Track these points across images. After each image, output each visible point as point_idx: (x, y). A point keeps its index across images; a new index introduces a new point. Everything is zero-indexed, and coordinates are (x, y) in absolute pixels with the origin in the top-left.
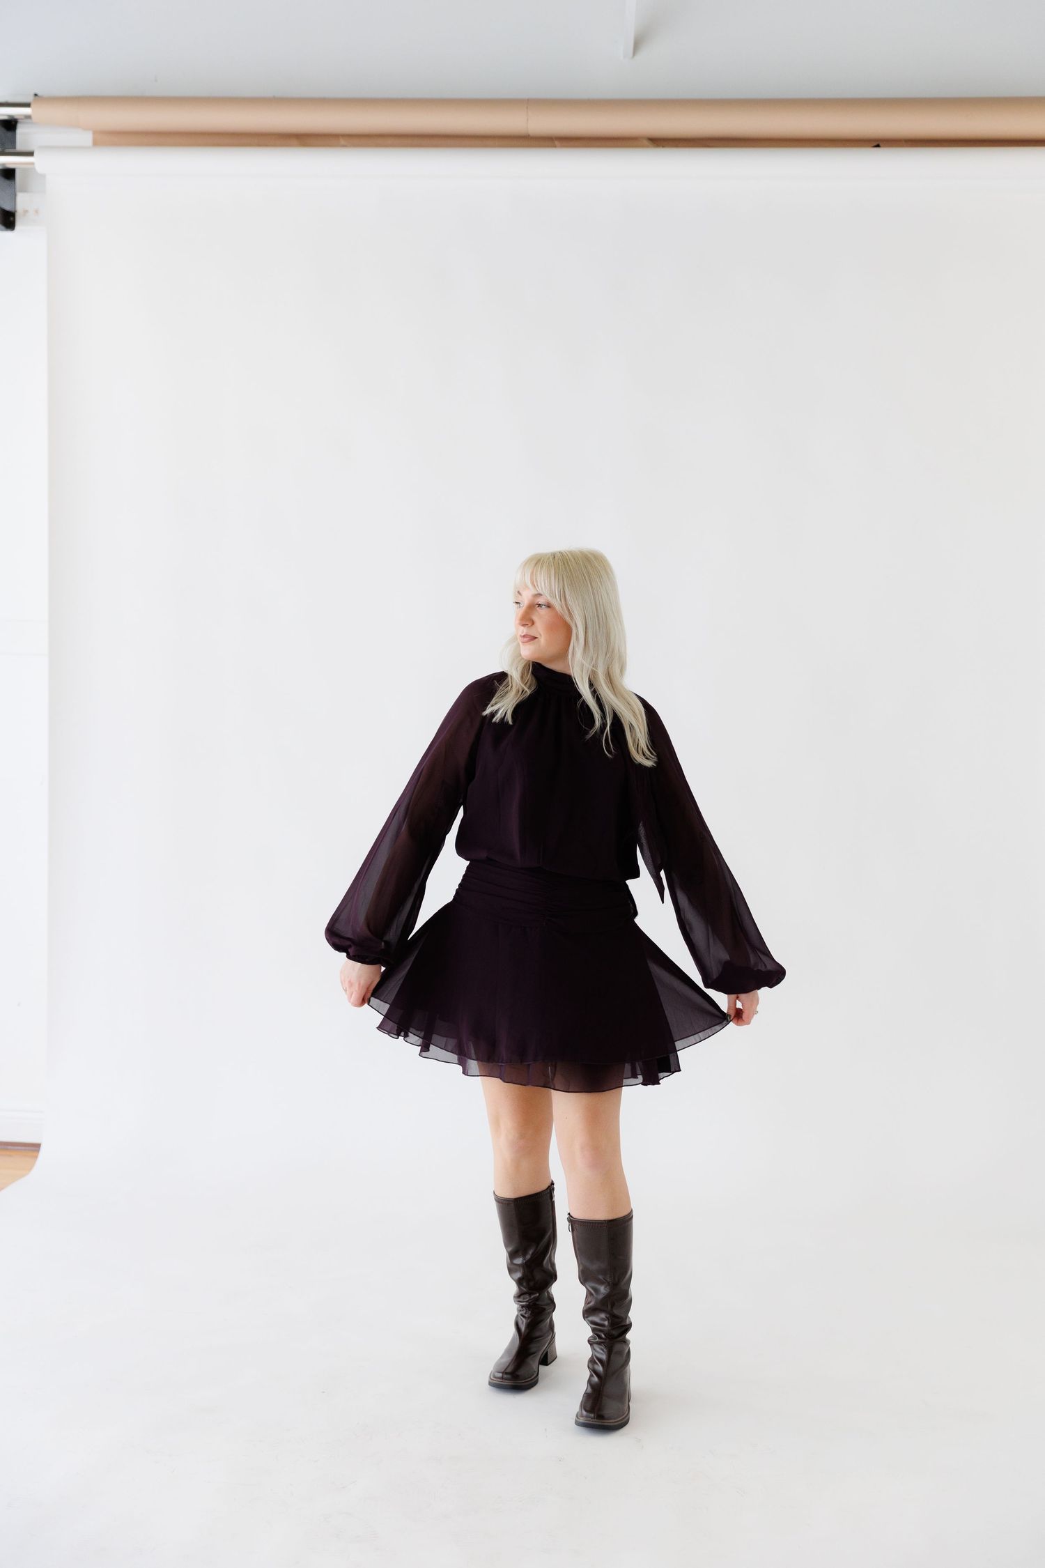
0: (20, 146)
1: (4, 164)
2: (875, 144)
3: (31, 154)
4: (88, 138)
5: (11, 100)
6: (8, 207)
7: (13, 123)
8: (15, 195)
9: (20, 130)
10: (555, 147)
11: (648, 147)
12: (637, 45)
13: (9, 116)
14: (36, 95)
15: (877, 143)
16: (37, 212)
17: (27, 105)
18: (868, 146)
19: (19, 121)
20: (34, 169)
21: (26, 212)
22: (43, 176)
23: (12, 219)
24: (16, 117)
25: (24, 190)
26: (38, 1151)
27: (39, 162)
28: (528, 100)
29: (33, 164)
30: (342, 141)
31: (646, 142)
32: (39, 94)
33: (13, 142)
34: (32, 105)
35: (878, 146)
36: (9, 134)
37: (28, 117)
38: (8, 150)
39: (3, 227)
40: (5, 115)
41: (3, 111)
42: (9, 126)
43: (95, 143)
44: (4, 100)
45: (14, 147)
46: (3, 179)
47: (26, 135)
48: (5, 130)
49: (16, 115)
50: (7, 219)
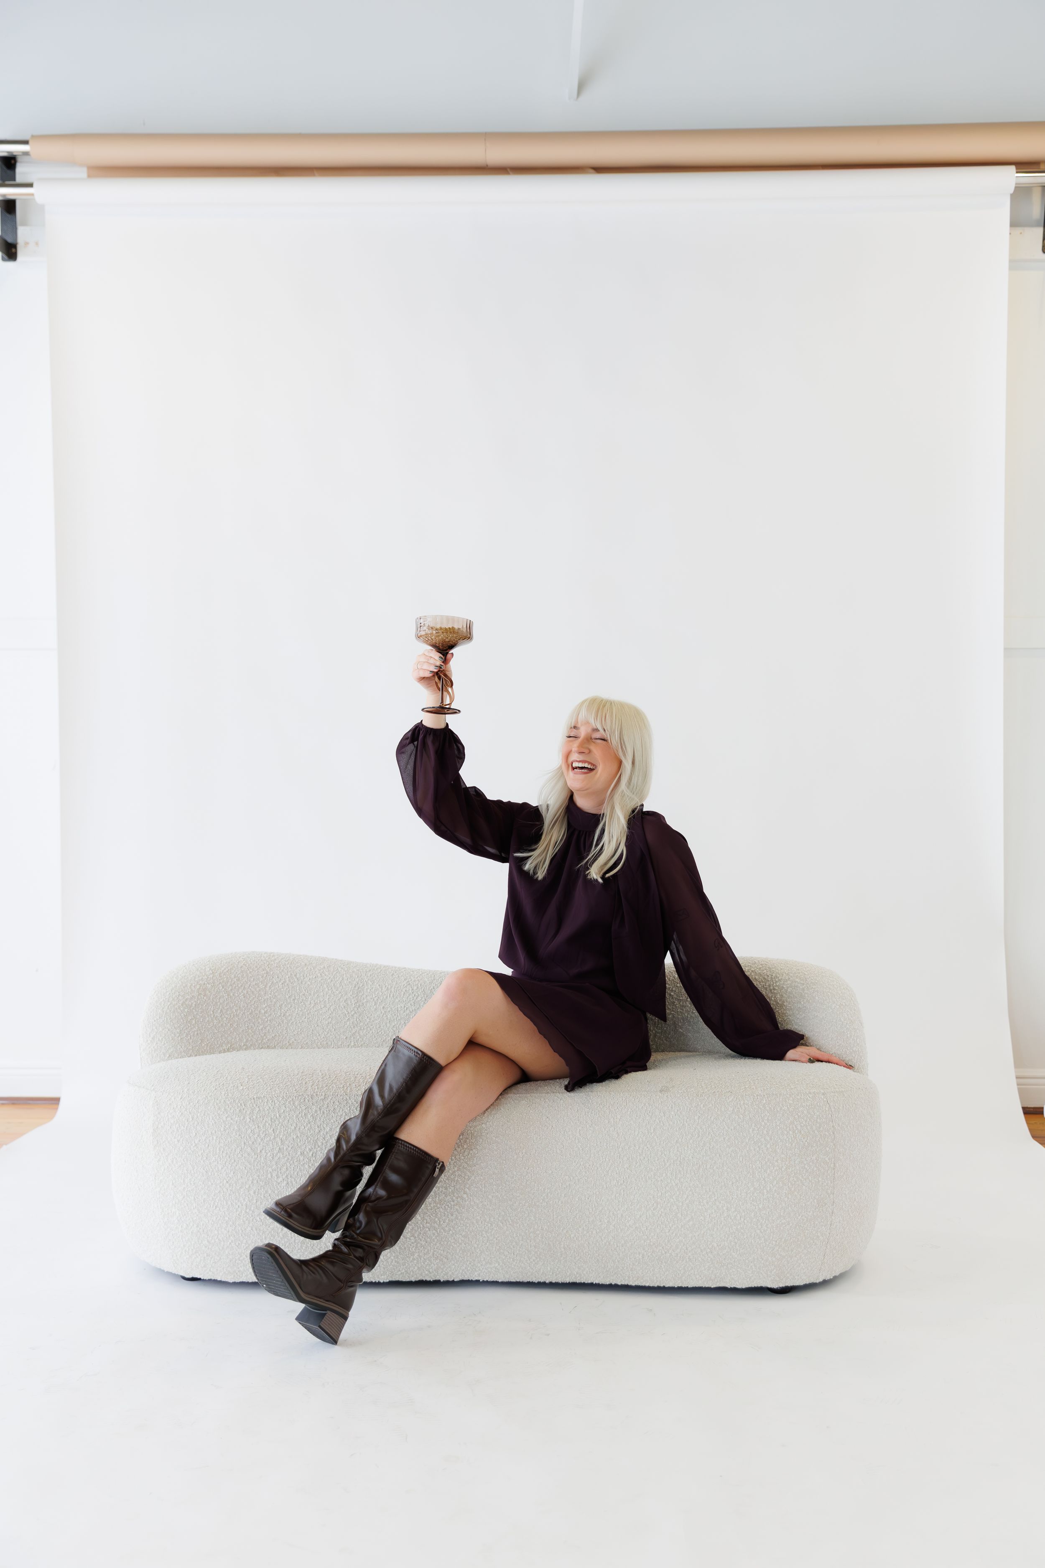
0: (19, 179)
1: (4, 195)
3: (30, 185)
4: (82, 171)
5: (11, 138)
6: (10, 240)
7: (12, 159)
8: (16, 228)
9: (19, 165)
12: (581, 88)
13: (8, 153)
16: (37, 244)
17: (26, 142)
19: (19, 159)
20: (34, 199)
21: (27, 244)
22: (43, 206)
23: (14, 250)
24: (15, 154)
25: (25, 224)
26: (58, 1104)
27: (38, 193)
28: (486, 133)
29: (32, 195)
31: (590, 170)
33: (14, 179)
34: (30, 142)
36: (9, 172)
37: (26, 154)
38: (7, 182)
39: (6, 258)
40: (5, 152)
41: (4, 148)
42: (9, 164)
43: (90, 176)
44: (4, 138)
45: (14, 181)
46: (6, 212)
47: (24, 173)
48: (5, 168)
49: (15, 152)
50: (9, 250)
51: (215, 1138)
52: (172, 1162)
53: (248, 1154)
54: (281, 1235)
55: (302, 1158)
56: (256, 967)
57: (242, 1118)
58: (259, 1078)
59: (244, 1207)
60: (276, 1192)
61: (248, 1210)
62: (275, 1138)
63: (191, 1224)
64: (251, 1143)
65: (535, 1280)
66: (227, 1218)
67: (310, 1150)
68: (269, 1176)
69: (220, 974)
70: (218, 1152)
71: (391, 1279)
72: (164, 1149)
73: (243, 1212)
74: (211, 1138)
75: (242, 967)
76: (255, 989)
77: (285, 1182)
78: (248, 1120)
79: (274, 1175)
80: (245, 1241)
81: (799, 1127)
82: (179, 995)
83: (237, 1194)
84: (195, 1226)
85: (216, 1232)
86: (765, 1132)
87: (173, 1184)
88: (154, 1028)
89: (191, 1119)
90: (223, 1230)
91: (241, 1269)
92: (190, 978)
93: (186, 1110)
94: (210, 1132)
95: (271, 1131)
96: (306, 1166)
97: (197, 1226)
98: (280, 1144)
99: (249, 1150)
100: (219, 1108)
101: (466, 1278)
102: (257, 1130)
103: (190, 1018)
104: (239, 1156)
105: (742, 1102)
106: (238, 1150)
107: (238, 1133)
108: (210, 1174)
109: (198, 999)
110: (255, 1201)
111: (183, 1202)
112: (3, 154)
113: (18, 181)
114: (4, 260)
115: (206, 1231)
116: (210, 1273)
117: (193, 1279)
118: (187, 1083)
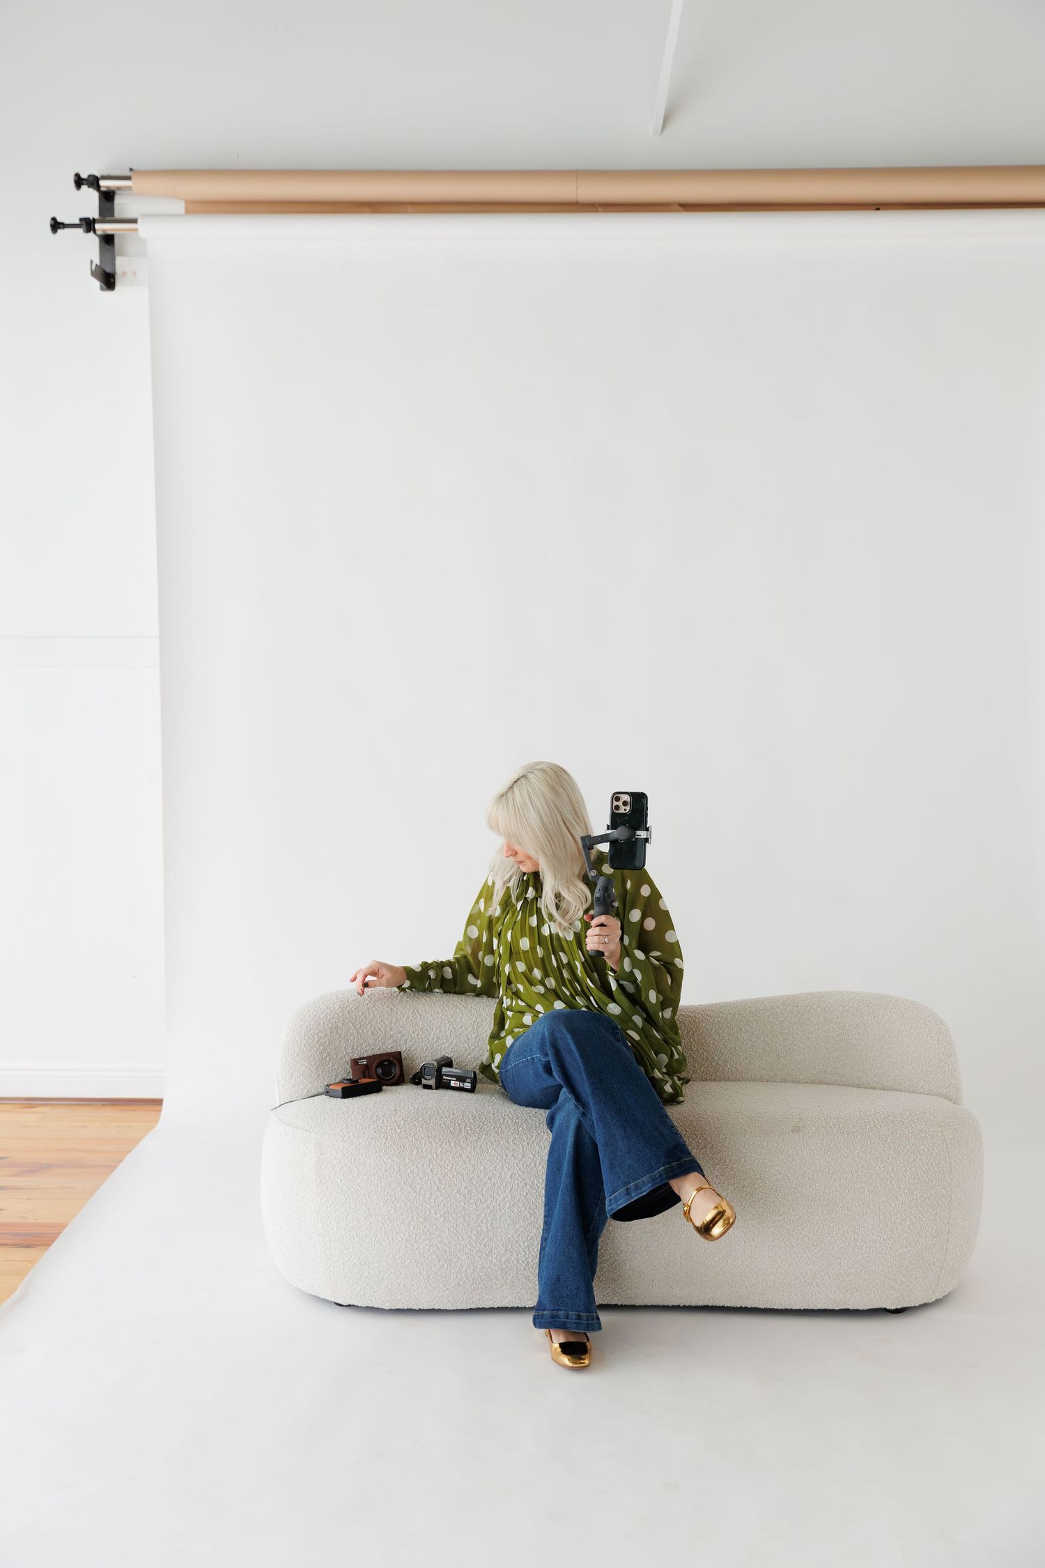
2: (876, 207)
3: (134, 221)
4: (180, 207)
5: (113, 173)
6: (108, 270)
7: (112, 194)
8: (115, 259)
9: (118, 200)
10: (598, 211)
11: (679, 211)
12: (666, 121)
13: (107, 187)
14: (131, 169)
15: (878, 206)
16: (135, 274)
17: (128, 178)
18: (871, 209)
19: (117, 192)
20: (137, 235)
21: (125, 273)
22: (145, 241)
23: (112, 280)
24: (113, 189)
25: (122, 255)
27: (144, 229)
28: (580, 172)
29: (137, 230)
30: (409, 209)
31: (678, 208)
32: (133, 168)
33: (112, 214)
34: (133, 178)
35: (878, 209)
36: (108, 204)
37: (129, 188)
38: (108, 218)
39: (104, 286)
40: (104, 187)
41: (103, 183)
42: (107, 197)
43: (188, 212)
44: (105, 173)
45: (113, 216)
46: (104, 243)
47: (123, 205)
48: (104, 200)
49: (114, 187)
50: (108, 280)
51: (376, 1178)
52: (335, 1200)
53: (408, 1193)
54: (438, 1266)
55: (458, 1196)
57: (402, 1159)
58: (414, 1120)
59: (405, 1242)
60: (434, 1227)
61: (408, 1245)
63: (353, 1257)
64: (410, 1182)
66: (387, 1252)
67: (466, 1188)
68: (428, 1212)
69: (347, 1011)
70: (379, 1190)
72: (327, 1188)
73: (404, 1246)
74: (373, 1178)
77: (443, 1218)
78: (408, 1161)
79: (432, 1212)
80: (403, 1272)
81: (920, 1164)
82: (314, 1034)
83: (398, 1229)
84: (357, 1259)
85: (377, 1265)
86: (890, 1169)
87: (336, 1220)
88: (293, 1066)
89: (353, 1161)
90: (384, 1263)
91: (399, 1298)
92: (322, 1016)
93: (348, 1152)
94: (371, 1173)
95: (429, 1171)
96: (462, 1203)
97: (359, 1260)
99: (409, 1189)
100: (380, 1150)
102: (416, 1170)
103: (325, 1055)
104: (400, 1194)
105: (869, 1142)
106: (399, 1189)
107: (398, 1174)
108: (372, 1211)
109: (331, 1037)
110: (414, 1236)
111: (345, 1236)
112: (102, 189)
113: (117, 215)
114: (102, 289)
115: (367, 1263)
116: (369, 1301)
117: (350, 1305)
118: (345, 1125)
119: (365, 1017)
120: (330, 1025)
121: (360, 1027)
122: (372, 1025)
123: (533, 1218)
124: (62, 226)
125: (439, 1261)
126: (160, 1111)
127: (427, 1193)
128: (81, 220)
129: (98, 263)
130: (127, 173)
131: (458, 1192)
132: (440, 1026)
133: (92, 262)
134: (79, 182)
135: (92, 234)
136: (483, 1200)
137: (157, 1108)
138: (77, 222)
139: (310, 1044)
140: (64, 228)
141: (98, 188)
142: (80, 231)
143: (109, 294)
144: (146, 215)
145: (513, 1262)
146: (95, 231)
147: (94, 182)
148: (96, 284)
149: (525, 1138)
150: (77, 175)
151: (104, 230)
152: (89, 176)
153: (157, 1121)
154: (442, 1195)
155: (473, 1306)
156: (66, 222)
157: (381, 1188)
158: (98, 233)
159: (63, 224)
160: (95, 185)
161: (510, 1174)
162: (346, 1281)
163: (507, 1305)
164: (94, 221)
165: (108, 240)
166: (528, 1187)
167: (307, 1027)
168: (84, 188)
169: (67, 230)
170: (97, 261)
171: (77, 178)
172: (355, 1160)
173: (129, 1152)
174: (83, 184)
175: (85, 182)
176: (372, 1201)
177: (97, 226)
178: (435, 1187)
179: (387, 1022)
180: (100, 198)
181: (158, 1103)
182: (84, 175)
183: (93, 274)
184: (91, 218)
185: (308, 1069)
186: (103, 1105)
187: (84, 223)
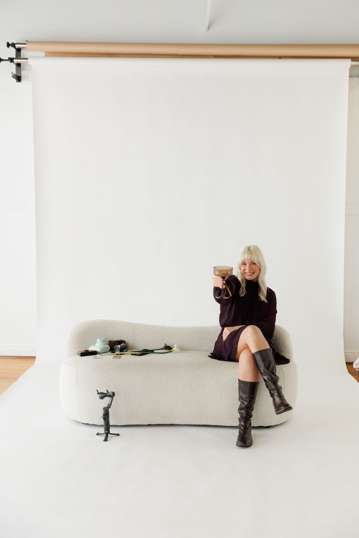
0: (22, 56)
2: (279, 58)
3: (27, 59)
4: (43, 54)
5: (20, 42)
6: (19, 75)
7: (20, 49)
8: (21, 71)
9: (22, 52)
10: (185, 58)
12: (209, 27)
13: (18, 47)
14: (27, 41)
15: (280, 57)
16: (28, 77)
17: (25, 44)
18: (277, 58)
21: (24, 76)
22: (31, 66)
23: (20, 79)
24: (21, 48)
25: (23, 70)
27: (30, 61)
28: (178, 44)
29: (28, 62)
30: (121, 56)
31: (212, 57)
32: (28, 40)
33: (20, 56)
34: (27, 44)
35: (280, 58)
36: (19, 53)
37: (25, 47)
38: (19, 58)
39: (17, 81)
40: (17, 47)
41: (16, 46)
42: (19, 50)
43: (46, 56)
44: (17, 42)
45: (21, 57)
46: (17, 66)
47: (23, 53)
48: (17, 51)
49: (21, 47)
50: (19, 79)
51: (95, 382)
52: (82, 389)
53: (105, 387)
54: (115, 411)
56: (101, 325)
57: (103, 376)
62: (113, 382)
63: (87, 408)
64: (106, 383)
65: (193, 424)
66: (99, 406)
67: (124, 385)
69: (90, 327)
70: (96, 386)
71: (148, 424)
72: (79, 385)
73: (104, 404)
74: (94, 382)
75: (97, 325)
76: (102, 332)
78: (105, 376)
82: (78, 334)
85: (95, 410)
87: (82, 396)
88: (71, 345)
89: (87, 376)
90: (97, 410)
92: (81, 329)
93: (86, 373)
95: (112, 380)
96: (123, 390)
97: (89, 408)
98: (115, 384)
100: (96, 373)
101: (171, 423)
102: (108, 380)
103: (82, 341)
104: (103, 387)
106: (102, 386)
107: (102, 380)
108: (93, 393)
109: (84, 335)
111: (85, 401)
112: (16, 48)
113: (22, 57)
114: (16, 82)
115: (92, 410)
116: (93, 422)
117: (87, 424)
118: (85, 364)
119: (96, 329)
120: (84, 332)
121: (94, 332)
122: (98, 332)
123: (147, 395)
124: (2, 60)
125: (116, 409)
126: (35, 360)
127: (112, 387)
128: (9, 58)
129: (15, 73)
130: (25, 42)
131: (122, 387)
132: (121, 332)
133: (12, 73)
134: (8, 45)
135: (12, 63)
136: (130, 390)
137: (34, 359)
138: (8, 59)
139: (77, 338)
140: (3, 61)
141: (15, 47)
142: (8, 62)
143: (19, 83)
144: (30, 57)
145: (140, 410)
146: (13, 62)
147: (13, 45)
148: (15, 80)
149: (144, 369)
150: (8, 43)
151: (17, 62)
152: (12, 43)
153: (33, 364)
154: (116, 388)
155: (127, 424)
156: (4, 59)
157: (96, 385)
158: (15, 63)
159: (3, 59)
160: (14, 46)
161: (139, 381)
162: (85, 416)
163: (139, 424)
164: (13, 59)
165: (19, 65)
166: (145, 385)
167: (76, 332)
168: (10, 47)
169: (4, 62)
170: (15, 72)
171: (7, 44)
172: (88, 376)
173: (22, 374)
174: (10, 46)
175: (10, 45)
176: (94, 389)
177: (14, 60)
178: (114, 385)
179: (103, 331)
180: (16, 51)
181: (34, 357)
182: (10, 43)
183: (13, 77)
184: (12, 58)
185: (76, 346)
186: (16, 358)
187: (10, 59)
